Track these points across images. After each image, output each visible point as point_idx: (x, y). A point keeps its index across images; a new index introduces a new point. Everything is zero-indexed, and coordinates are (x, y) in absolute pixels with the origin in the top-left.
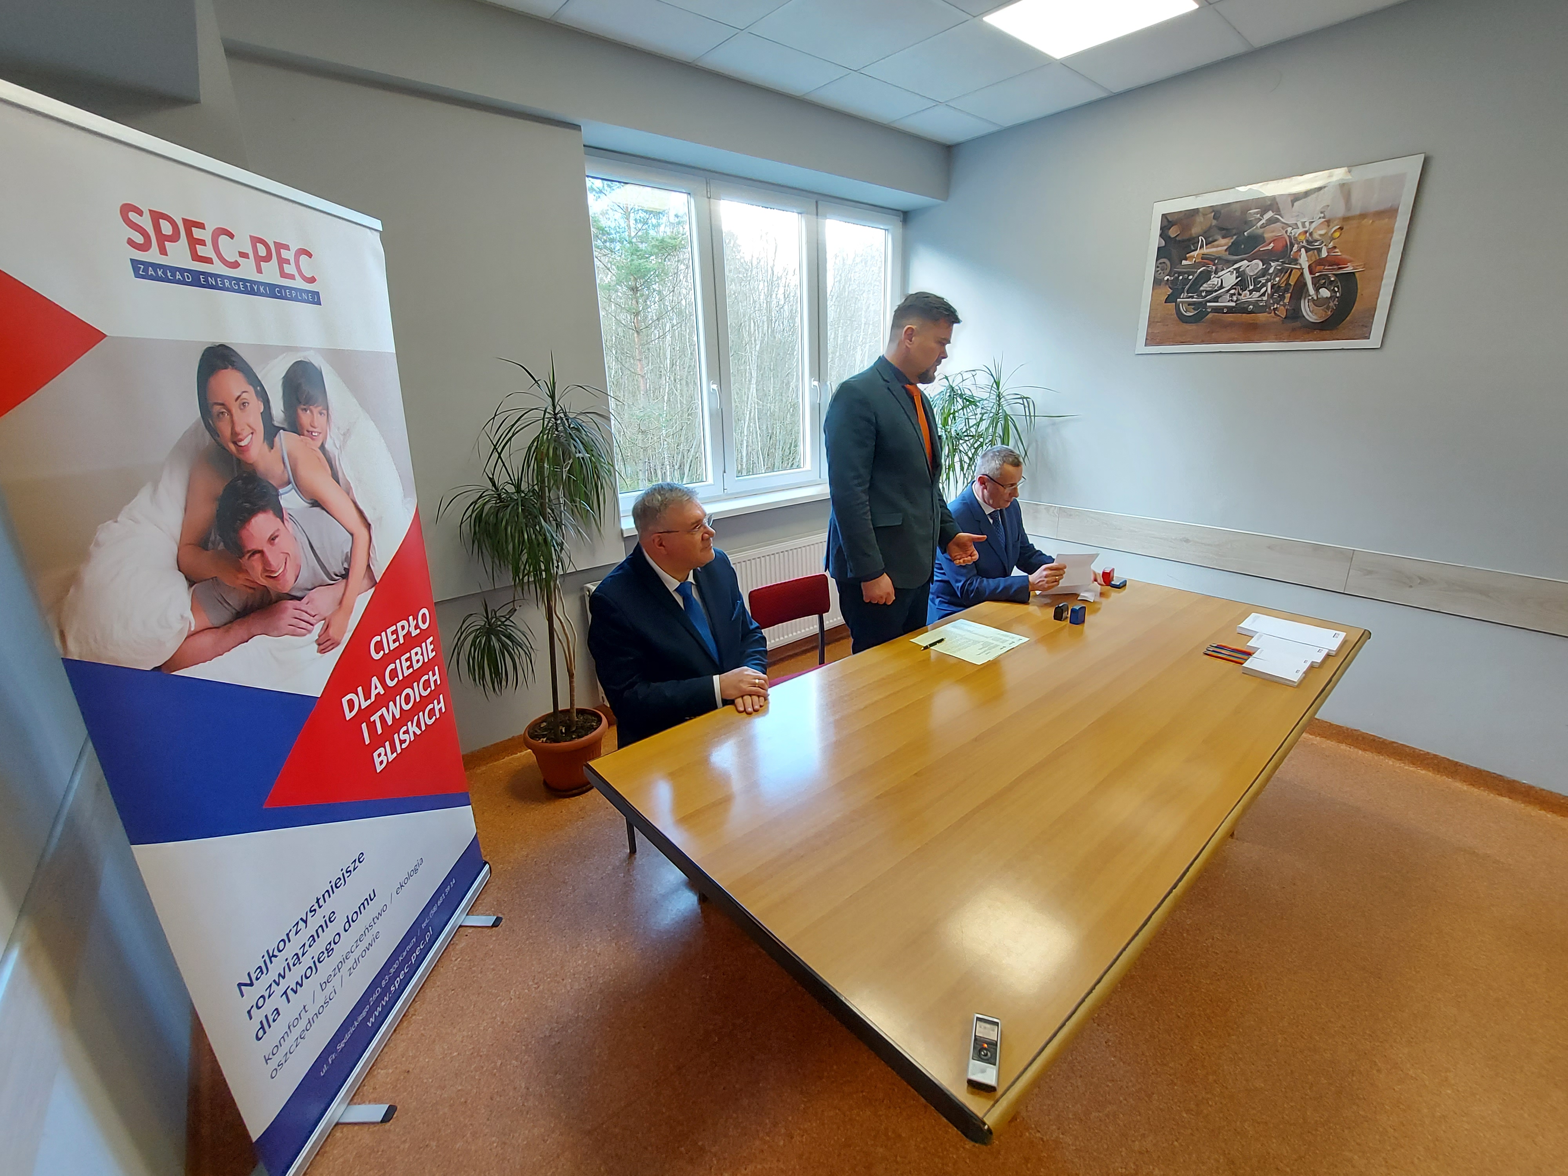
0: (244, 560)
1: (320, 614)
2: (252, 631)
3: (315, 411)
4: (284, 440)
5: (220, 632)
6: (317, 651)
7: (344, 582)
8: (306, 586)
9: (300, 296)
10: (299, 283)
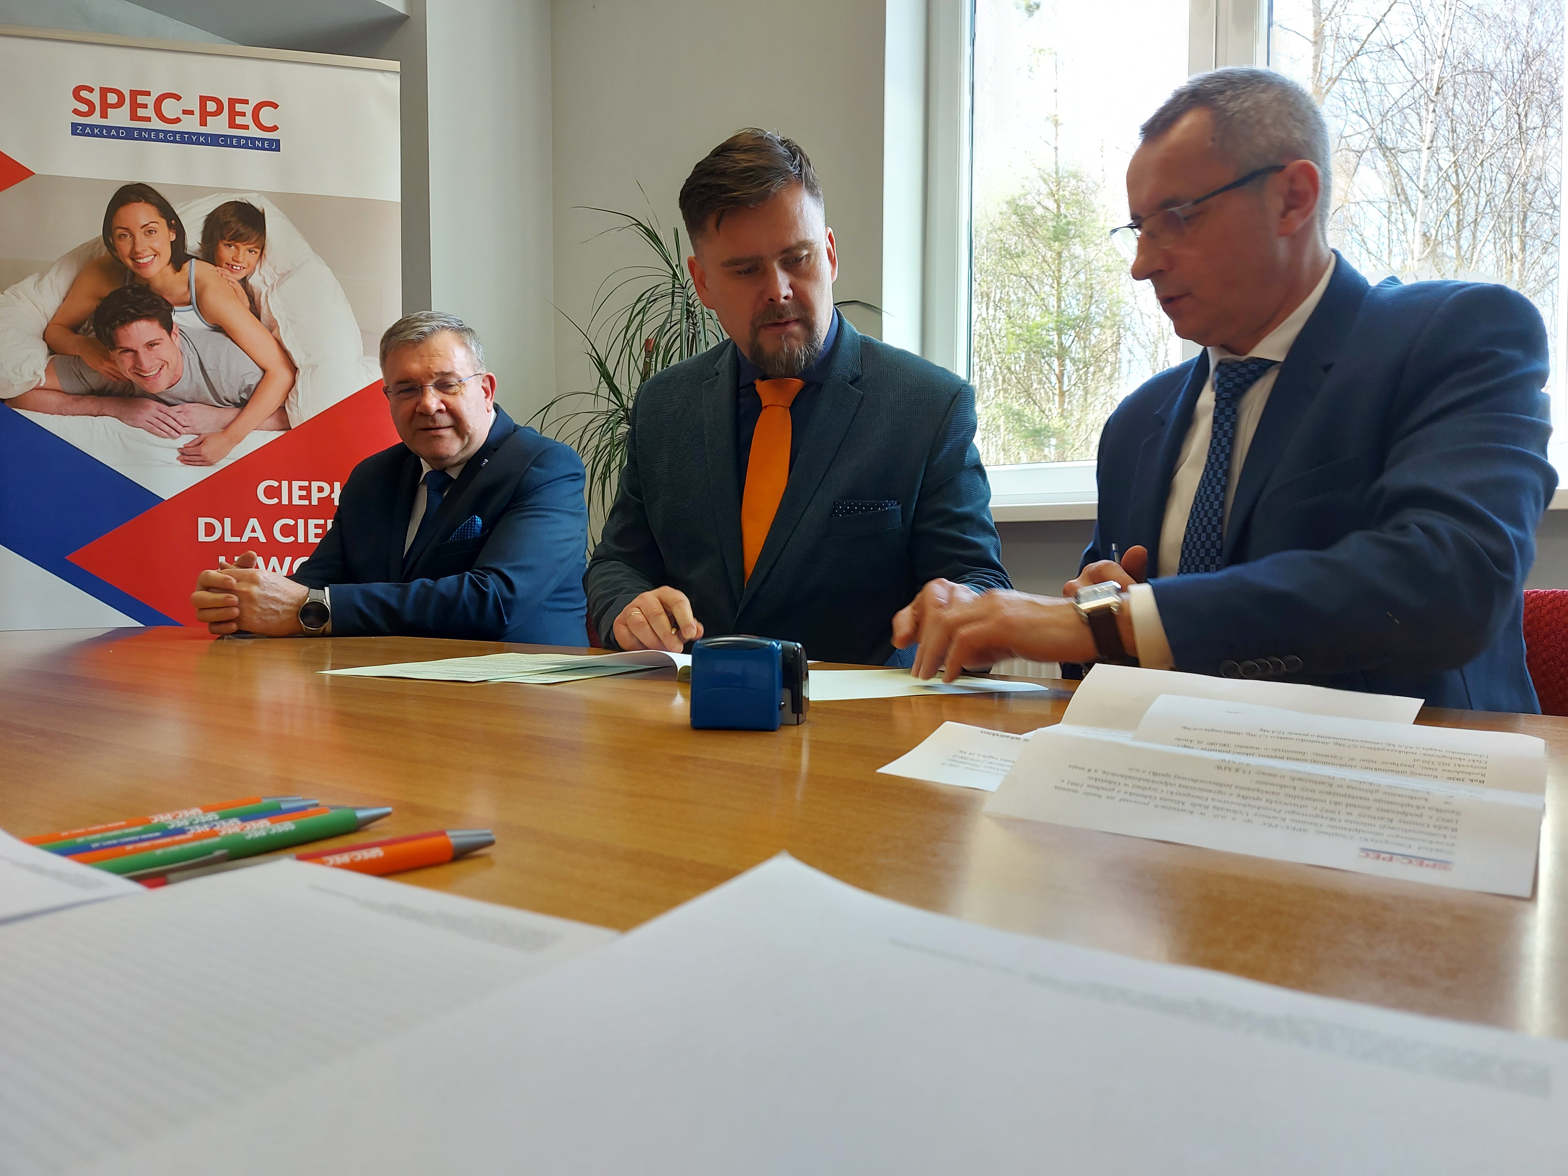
0: (115, 354)
1: (194, 427)
2: (104, 410)
3: (243, 248)
4: (195, 268)
5: (69, 398)
6: (178, 459)
7: (238, 410)
8: (182, 396)
9: (251, 144)
10: (254, 132)
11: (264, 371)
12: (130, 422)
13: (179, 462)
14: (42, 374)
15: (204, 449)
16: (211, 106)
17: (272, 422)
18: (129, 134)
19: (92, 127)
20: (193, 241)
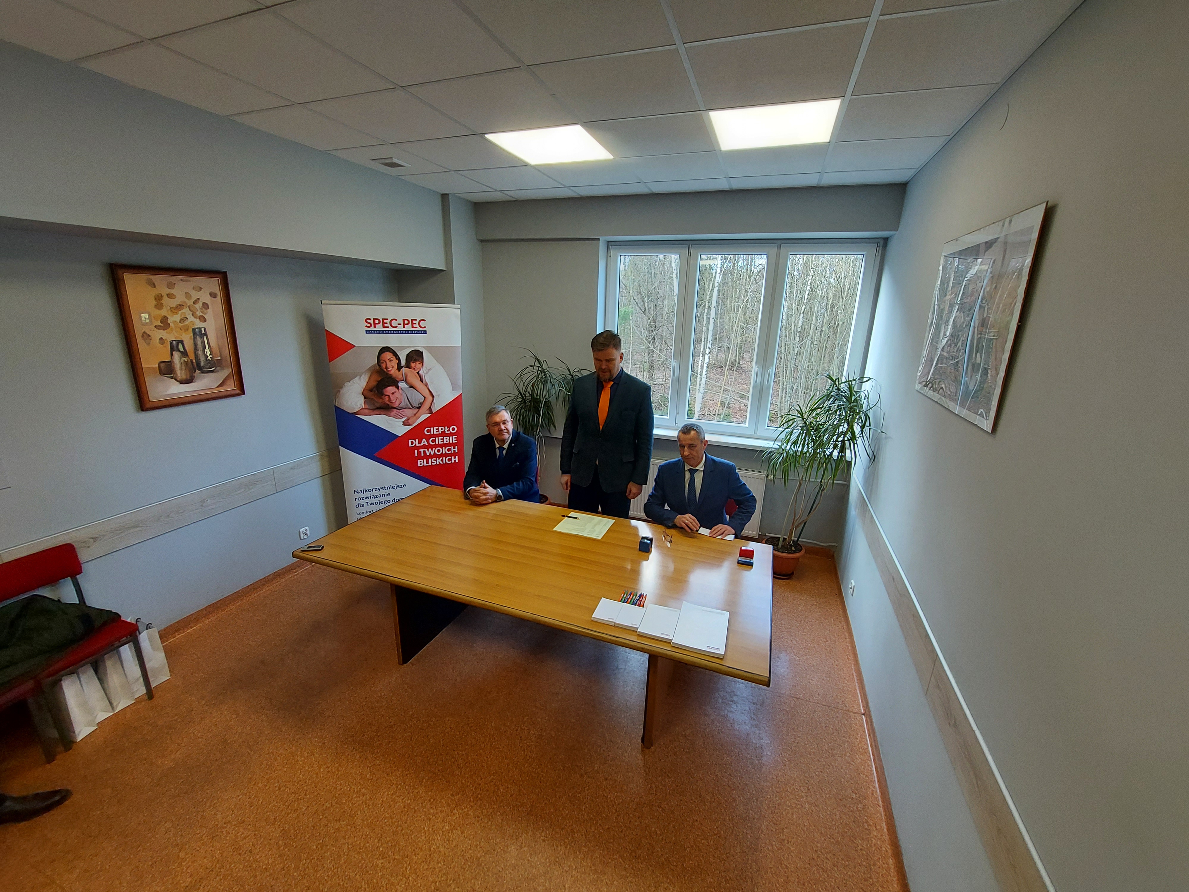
0: (383, 396)
1: (406, 415)
2: (381, 413)
3: (417, 363)
4: (404, 370)
5: (371, 411)
6: (402, 424)
7: (418, 409)
8: (402, 407)
9: (418, 332)
10: (419, 329)
11: (425, 398)
12: (388, 416)
14: (363, 404)
15: (409, 421)
16: (406, 322)
17: (428, 412)
18: (383, 332)
19: (371, 330)
20: (403, 363)
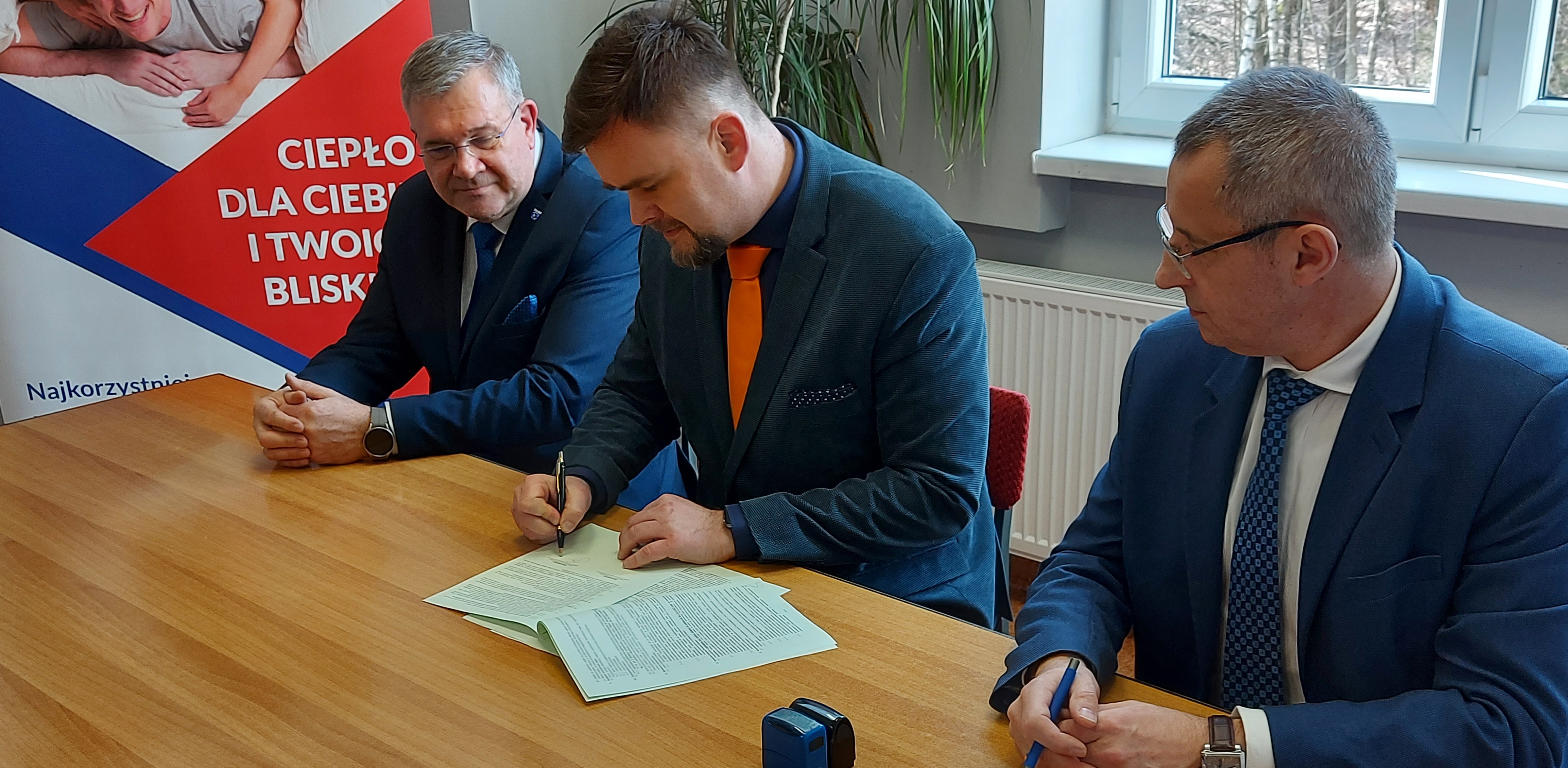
1: (195, 80)
2: (92, 67)
5: (51, 55)
6: (184, 120)
7: (240, 56)
8: (176, 43)
11: (264, 3)
12: (124, 79)
13: (186, 125)
14: (15, 27)
